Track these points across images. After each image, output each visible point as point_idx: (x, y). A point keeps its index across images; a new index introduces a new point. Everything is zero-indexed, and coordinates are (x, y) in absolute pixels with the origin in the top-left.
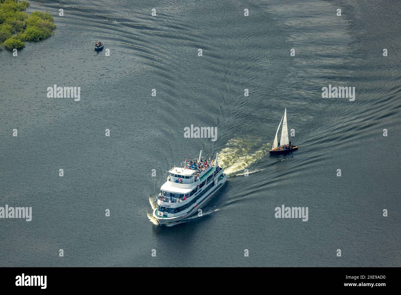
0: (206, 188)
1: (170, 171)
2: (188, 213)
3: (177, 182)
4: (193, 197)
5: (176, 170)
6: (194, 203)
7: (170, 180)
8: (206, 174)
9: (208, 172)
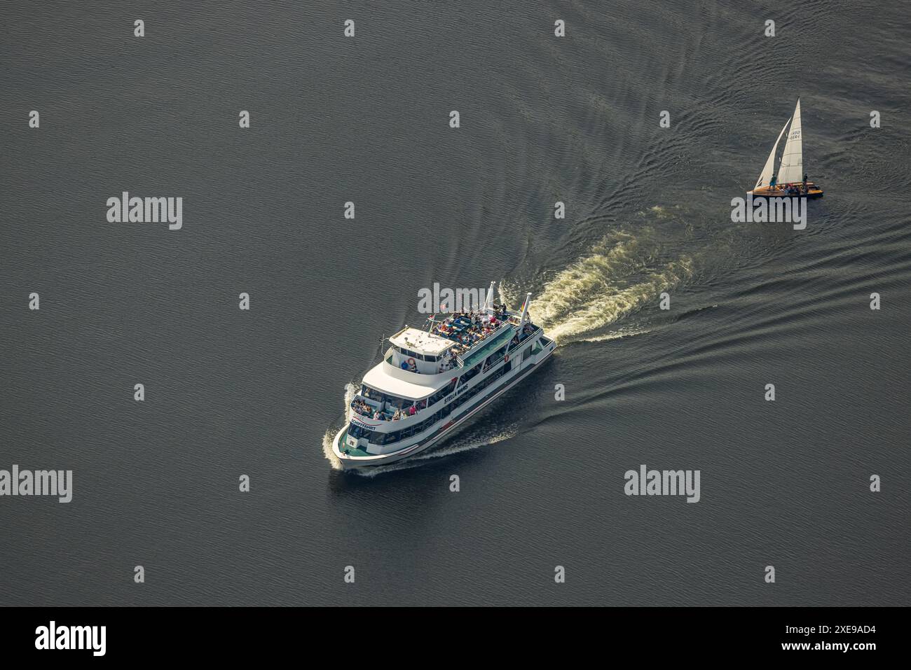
0: (485, 380)
1: (391, 340)
2: (420, 444)
3: (405, 366)
4: (441, 405)
5: (406, 339)
6: (443, 418)
7: (390, 360)
8: (487, 347)
9: (494, 342)
